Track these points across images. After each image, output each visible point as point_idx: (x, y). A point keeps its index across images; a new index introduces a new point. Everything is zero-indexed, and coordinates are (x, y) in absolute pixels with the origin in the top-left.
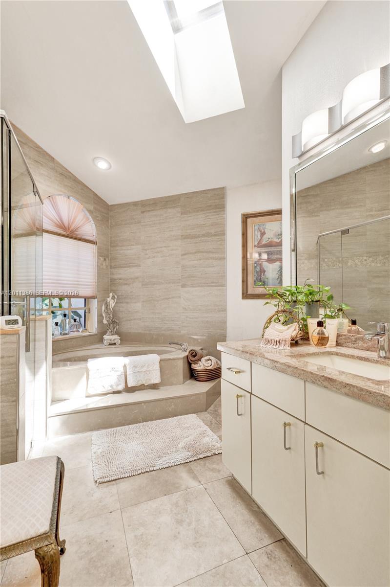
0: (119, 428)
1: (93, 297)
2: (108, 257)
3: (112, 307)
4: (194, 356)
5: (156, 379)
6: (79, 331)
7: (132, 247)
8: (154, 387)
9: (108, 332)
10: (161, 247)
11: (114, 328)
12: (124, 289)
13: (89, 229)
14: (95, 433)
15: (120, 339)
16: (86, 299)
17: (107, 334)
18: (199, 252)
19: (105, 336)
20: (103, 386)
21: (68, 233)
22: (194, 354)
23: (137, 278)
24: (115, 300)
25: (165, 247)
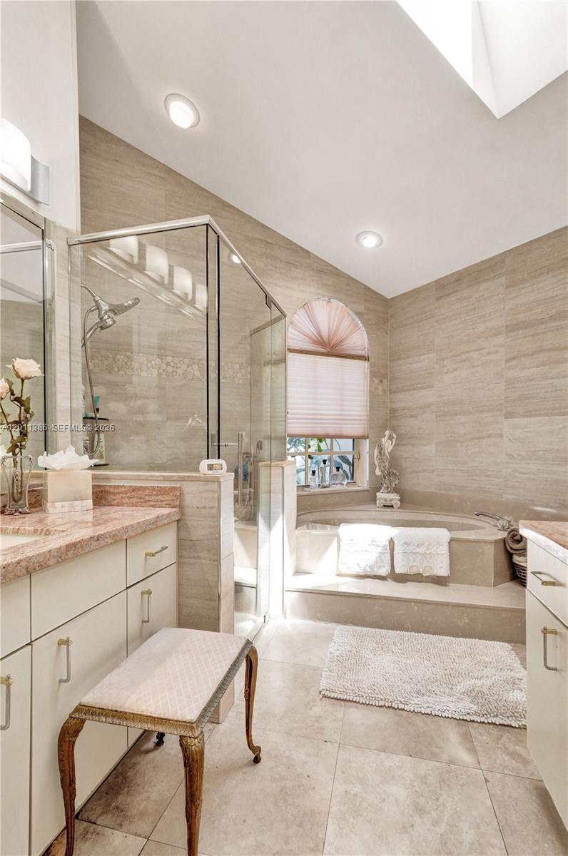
0: (373, 630)
1: (364, 437)
2: (385, 376)
3: (389, 451)
4: (519, 542)
5: (442, 569)
6: (342, 484)
7: (422, 358)
8: (439, 581)
9: (383, 488)
10: (469, 352)
11: (391, 482)
12: (407, 425)
13: (359, 339)
14: (341, 627)
15: (400, 500)
16: (356, 439)
17: (381, 491)
18: (541, 351)
19: (378, 494)
20: (358, 565)
21: (328, 350)
22: (517, 538)
23: (428, 406)
24: (394, 441)
25: (476, 350)
